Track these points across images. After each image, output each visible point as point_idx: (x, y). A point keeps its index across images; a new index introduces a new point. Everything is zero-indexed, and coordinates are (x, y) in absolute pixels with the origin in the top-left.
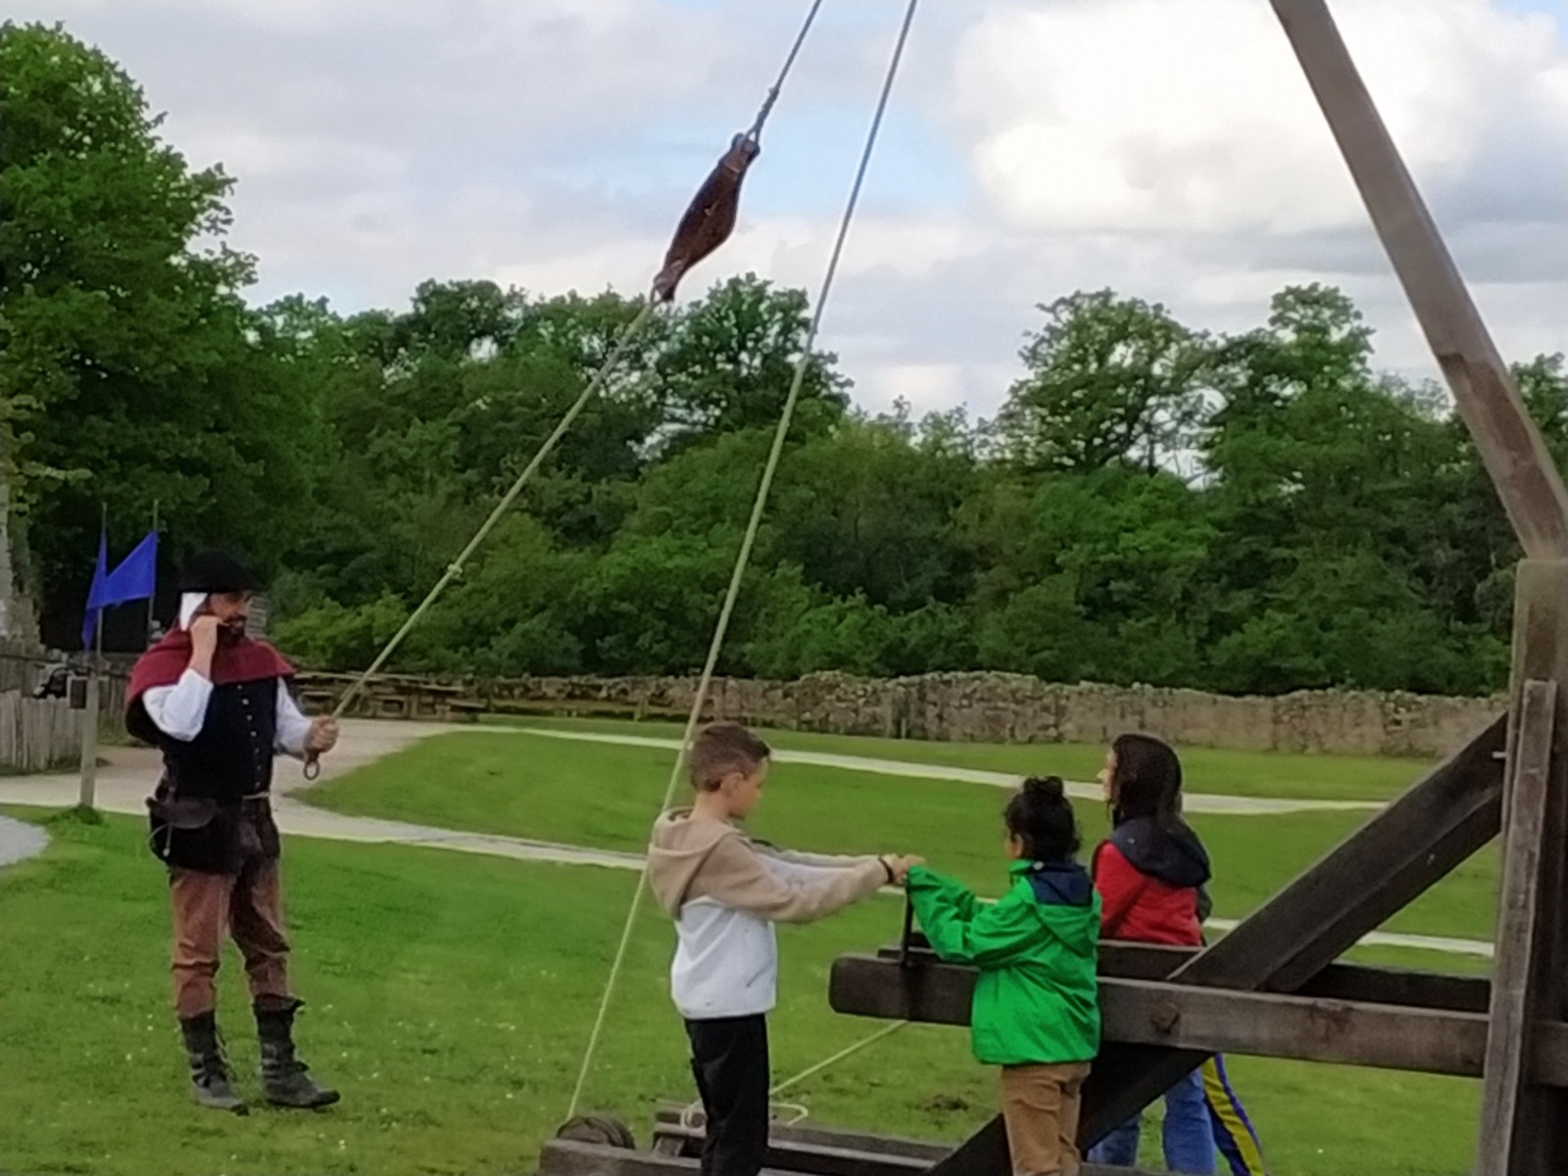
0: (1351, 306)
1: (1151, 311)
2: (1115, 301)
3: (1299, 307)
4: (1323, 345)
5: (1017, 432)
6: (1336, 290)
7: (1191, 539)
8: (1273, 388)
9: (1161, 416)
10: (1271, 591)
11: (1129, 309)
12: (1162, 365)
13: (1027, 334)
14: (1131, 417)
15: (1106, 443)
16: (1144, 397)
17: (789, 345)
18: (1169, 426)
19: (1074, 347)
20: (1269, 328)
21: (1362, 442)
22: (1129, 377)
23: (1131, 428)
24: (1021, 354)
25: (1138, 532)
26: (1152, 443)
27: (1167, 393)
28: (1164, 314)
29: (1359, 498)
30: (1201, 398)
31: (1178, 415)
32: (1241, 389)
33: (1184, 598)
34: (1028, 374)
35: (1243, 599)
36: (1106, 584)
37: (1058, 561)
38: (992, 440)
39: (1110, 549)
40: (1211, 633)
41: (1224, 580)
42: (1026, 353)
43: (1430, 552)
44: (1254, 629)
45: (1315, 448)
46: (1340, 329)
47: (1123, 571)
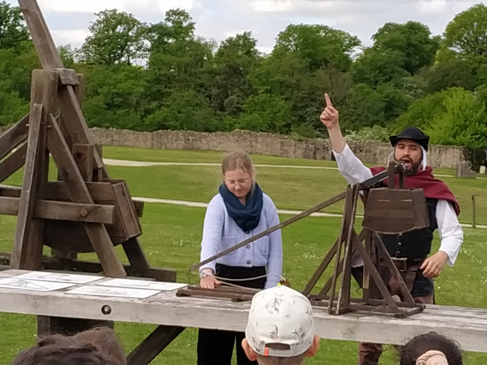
0: (189, 15)
1: (129, 16)
2: (117, 13)
3: (173, 16)
4: (181, 27)
5: (87, 52)
6: (184, 10)
7: (140, 86)
8: (166, 40)
9: (132, 48)
10: (163, 101)
11: (122, 15)
12: (132, 32)
13: (91, 22)
14: (122, 48)
15: (114, 56)
16: (126, 42)
17: (17, 24)
18: (134, 51)
19: (105, 26)
20: (165, 22)
21: (191, 56)
22: (122, 36)
23: (122, 52)
24: (89, 28)
25: (123, 83)
26: (129, 56)
27: (134, 41)
28: (132, 16)
29: (191, 74)
30: (143, 43)
31: (136, 48)
32: (155, 40)
33: (137, 104)
34: (91, 34)
35: (154, 104)
36: (113, 99)
37: (98, 91)
38: (80, 55)
39: (114, 88)
40: (145, 114)
41: (149, 98)
42: (90, 28)
43: (211, 90)
44: (157, 112)
45: (177, 58)
46: (186, 22)
47: (118, 95)
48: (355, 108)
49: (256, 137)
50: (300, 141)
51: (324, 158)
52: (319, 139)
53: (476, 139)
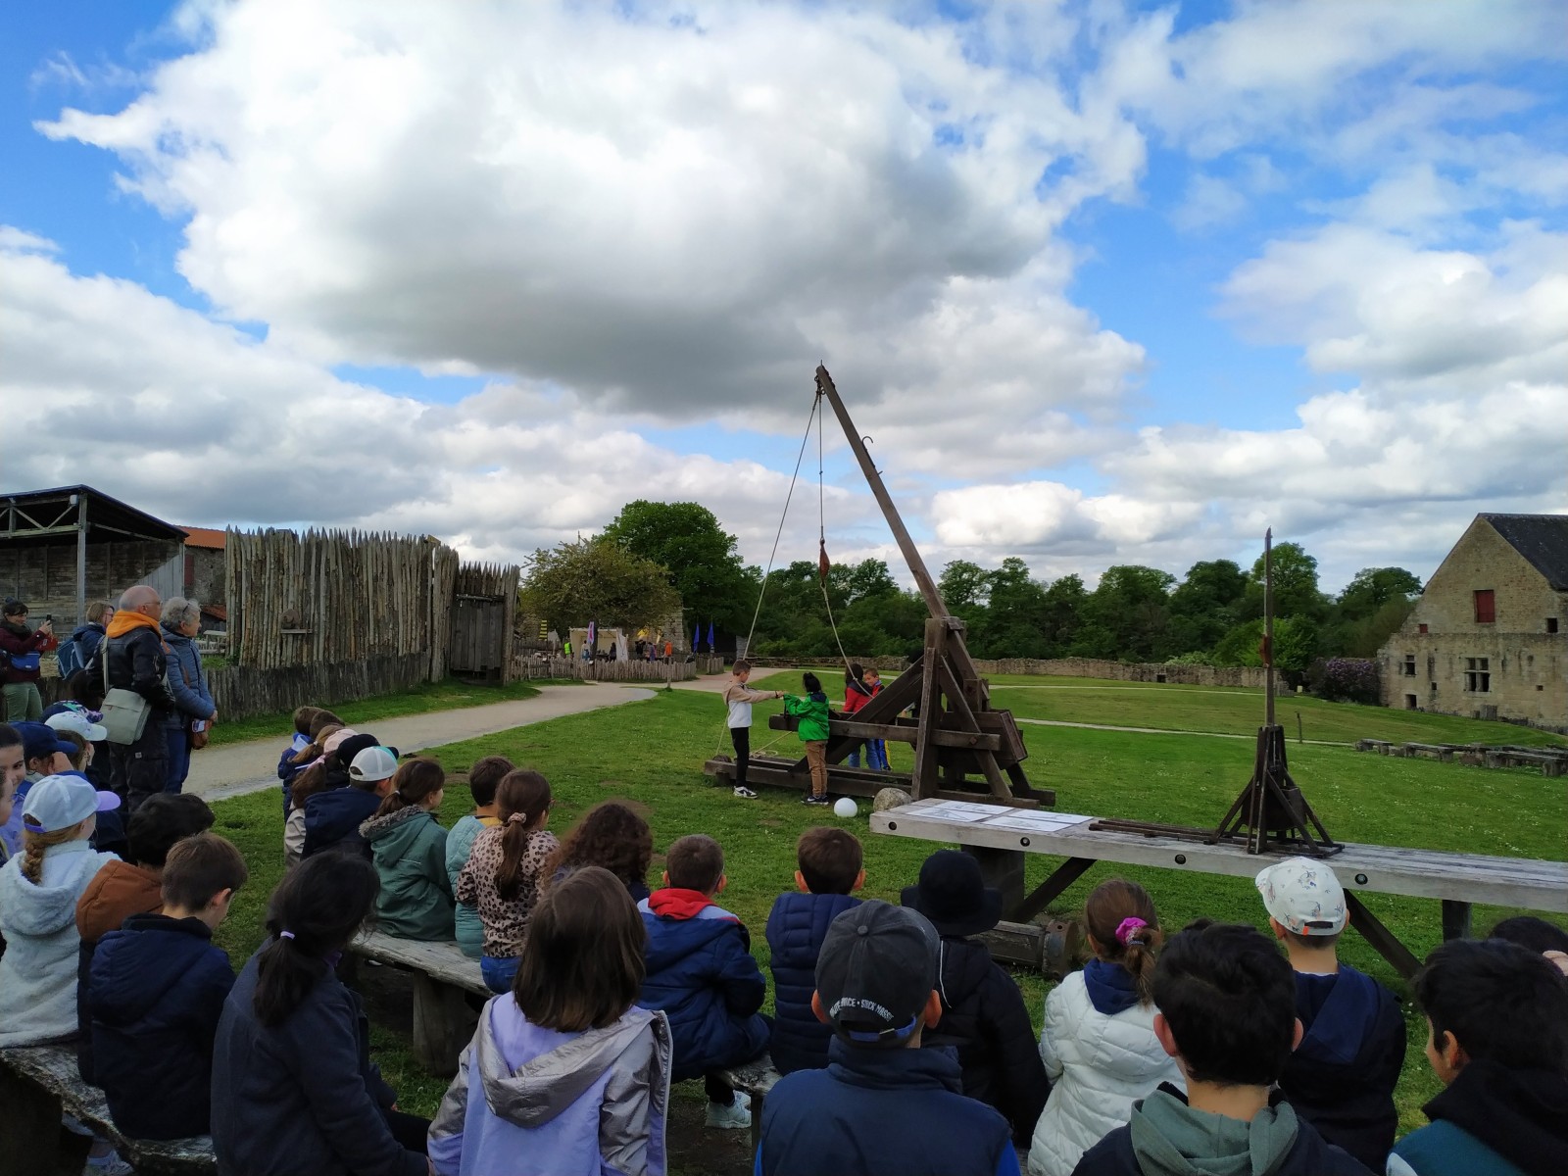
0: (1023, 563)
1: (972, 565)
2: (963, 562)
3: (1010, 563)
4: (1017, 573)
6: (1018, 559)
7: (983, 621)
8: (1004, 583)
9: (976, 591)
10: (1004, 634)
11: (967, 564)
12: (975, 578)
14: (968, 592)
15: (962, 598)
16: (971, 586)
17: (883, 575)
18: (978, 593)
19: (953, 574)
20: (1003, 568)
21: (1026, 596)
22: (968, 581)
23: (968, 594)
26: (974, 598)
27: (978, 585)
28: (976, 565)
29: (1026, 610)
30: (985, 586)
31: (979, 590)
32: (995, 584)
35: (996, 636)
41: (992, 632)
43: (1045, 624)
44: (999, 644)
45: (1014, 598)
46: (1021, 568)
48: (1174, 636)
49: (1088, 663)
50: (1128, 666)
51: (1150, 680)
52: (1145, 664)
53: (1293, 662)
